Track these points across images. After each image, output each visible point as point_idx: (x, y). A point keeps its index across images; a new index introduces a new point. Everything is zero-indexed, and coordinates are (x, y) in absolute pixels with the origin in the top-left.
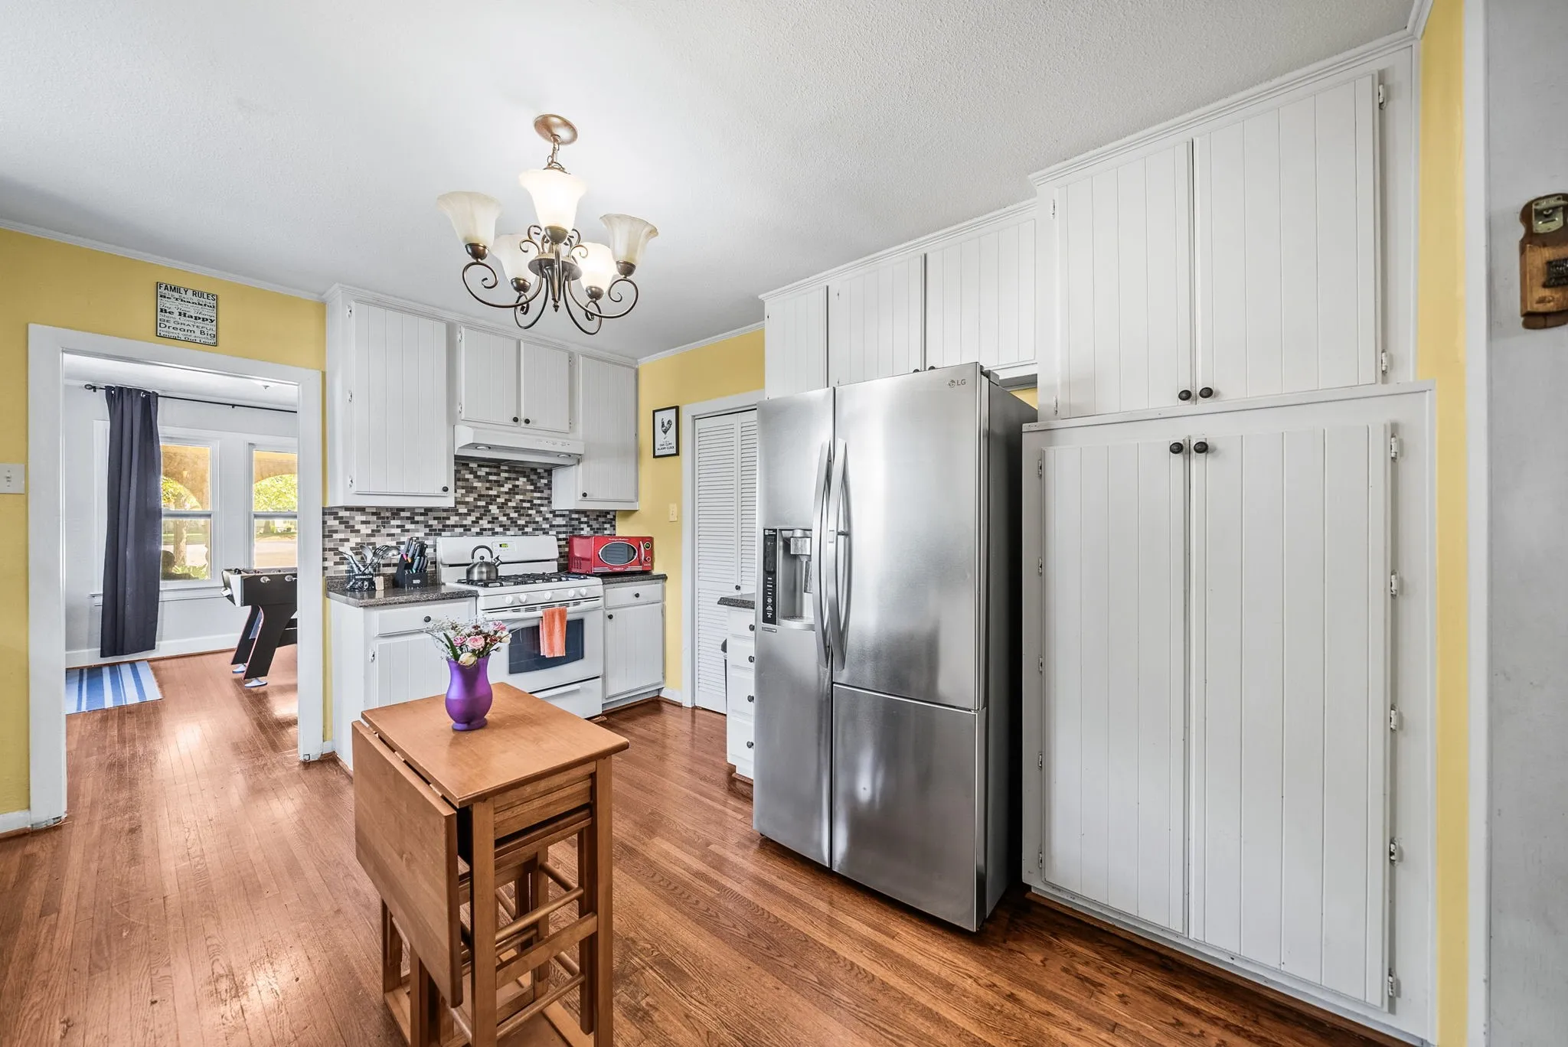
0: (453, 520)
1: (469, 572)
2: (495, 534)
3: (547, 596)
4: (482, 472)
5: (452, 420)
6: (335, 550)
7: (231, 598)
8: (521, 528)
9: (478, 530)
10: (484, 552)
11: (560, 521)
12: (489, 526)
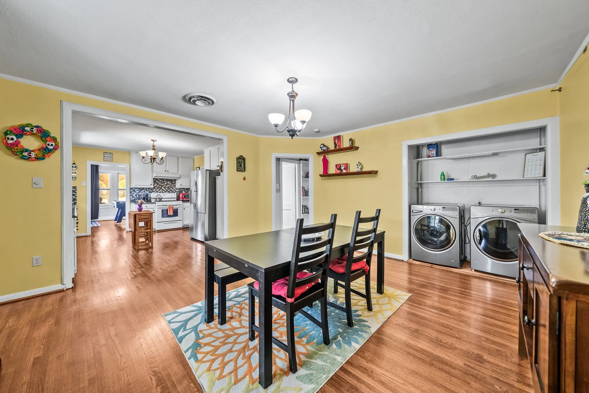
0: (154, 190)
1: (156, 200)
2: (163, 193)
3: (169, 204)
4: (160, 181)
5: (152, 172)
6: (132, 196)
7: (114, 206)
8: (169, 192)
9: (159, 192)
10: (159, 196)
11: (178, 190)
12: (162, 191)
